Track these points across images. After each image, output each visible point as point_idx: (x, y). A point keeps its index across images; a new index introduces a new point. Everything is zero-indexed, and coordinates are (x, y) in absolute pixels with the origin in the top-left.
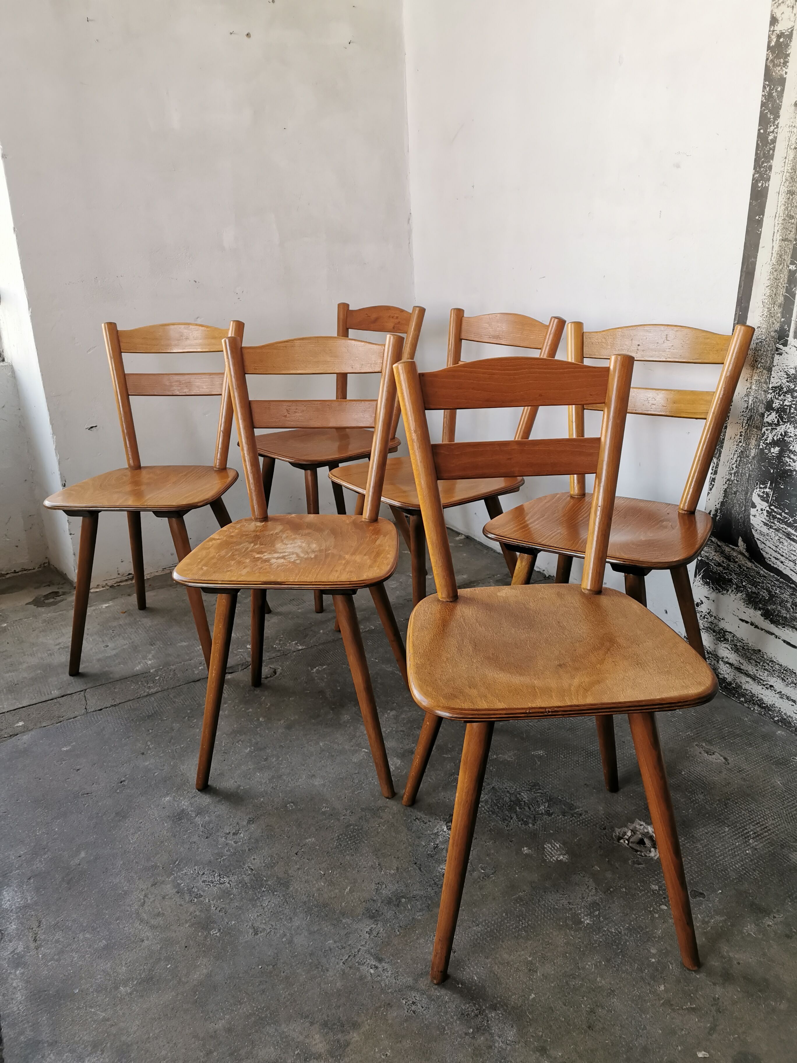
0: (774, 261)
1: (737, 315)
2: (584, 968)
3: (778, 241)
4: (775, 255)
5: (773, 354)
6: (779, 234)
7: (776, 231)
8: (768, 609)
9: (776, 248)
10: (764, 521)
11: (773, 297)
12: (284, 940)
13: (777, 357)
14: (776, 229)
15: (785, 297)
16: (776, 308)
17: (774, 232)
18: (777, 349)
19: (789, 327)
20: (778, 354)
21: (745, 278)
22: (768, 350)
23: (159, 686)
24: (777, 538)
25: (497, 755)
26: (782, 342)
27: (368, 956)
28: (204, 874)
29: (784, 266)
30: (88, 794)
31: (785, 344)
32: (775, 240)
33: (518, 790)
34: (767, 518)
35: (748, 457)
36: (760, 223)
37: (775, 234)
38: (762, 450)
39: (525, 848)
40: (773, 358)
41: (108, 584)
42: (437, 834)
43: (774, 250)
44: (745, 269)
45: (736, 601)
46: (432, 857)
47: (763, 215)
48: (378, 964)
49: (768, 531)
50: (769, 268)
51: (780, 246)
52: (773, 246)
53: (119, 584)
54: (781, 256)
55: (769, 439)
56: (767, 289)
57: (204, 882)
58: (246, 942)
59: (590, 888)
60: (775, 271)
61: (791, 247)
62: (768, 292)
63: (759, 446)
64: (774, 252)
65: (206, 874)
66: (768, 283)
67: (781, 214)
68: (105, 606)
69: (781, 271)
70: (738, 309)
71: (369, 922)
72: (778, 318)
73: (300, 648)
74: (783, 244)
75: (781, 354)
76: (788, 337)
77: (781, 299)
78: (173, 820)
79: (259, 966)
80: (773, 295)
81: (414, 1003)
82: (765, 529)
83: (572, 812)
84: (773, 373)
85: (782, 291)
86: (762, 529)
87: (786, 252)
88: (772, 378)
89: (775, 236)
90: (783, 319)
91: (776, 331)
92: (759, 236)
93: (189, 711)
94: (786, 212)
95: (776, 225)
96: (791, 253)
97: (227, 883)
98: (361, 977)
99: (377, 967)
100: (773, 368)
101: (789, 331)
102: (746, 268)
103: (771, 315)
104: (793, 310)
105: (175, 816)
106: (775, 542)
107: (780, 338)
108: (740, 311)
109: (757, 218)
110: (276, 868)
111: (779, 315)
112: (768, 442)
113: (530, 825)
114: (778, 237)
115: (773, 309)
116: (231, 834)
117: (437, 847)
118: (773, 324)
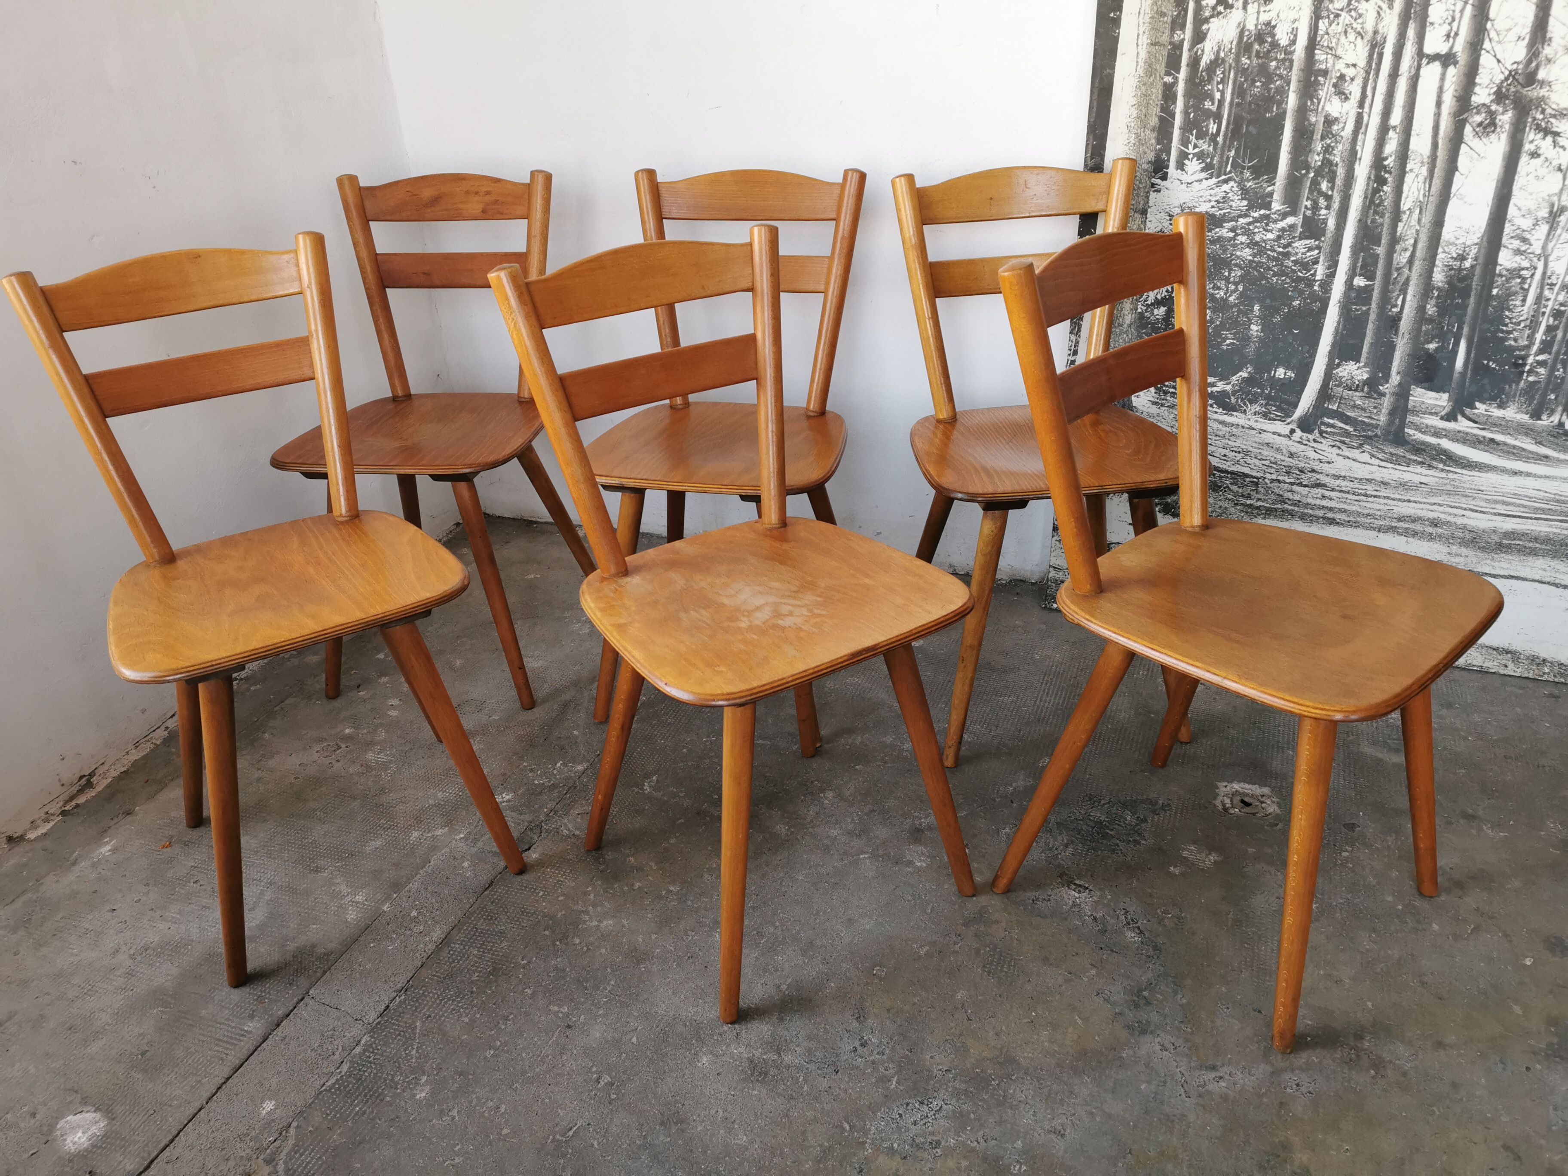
0: (1141, 71)
1: (1090, 146)
2: (1368, 950)
3: (1145, 46)
4: (1141, 64)
5: (1148, 192)
6: (1145, 36)
7: (1141, 33)
8: (1167, 502)
9: (1143, 55)
10: (1152, 399)
11: (1142, 119)
12: (1098, 1119)
13: (1153, 195)
14: (1142, 30)
15: (1161, 119)
16: (1148, 132)
17: (1138, 35)
18: (1153, 185)
19: (1169, 155)
20: (1154, 191)
21: (1098, 96)
22: (1139, 188)
23: (437, 923)
24: (1172, 416)
25: (1011, 785)
26: (1159, 175)
27: (1197, 1073)
28: (900, 1115)
29: (1155, 78)
30: (571, 1129)
31: (1164, 178)
32: (1140, 43)
33: (1083, 812)
34: (1157, 396)
35: (1122, 325)
36: (1117, 22)
37: (1140, 37)
38: (1141, 314)
39: (1172, 868)
40: (1148, 197)
41: (51, 811)
42: (1074, 905)
43: (1140, 57)
44: (1097, 85)
45: (1121, 504)
46: (1106, 931)
47: (1121, 12)
48: (1218, 1074)
49: (1158, 411)
50: (1133, 81)
51: (1149, 52)
52: (1138, 53)
53: (73, 803)
54: (1150, 66)
55: (1150, 299)
56: (1133, 109)
57: (915, 1123)
58: (1066, 1151)
59: (1273, 872)
60: (1144, 84)
61: (1165, 53)
62: (1134, 112)
63: (1137, 309)
64: (1139, 60)
65: (905, 1112)
66: (1134, 101)
67: (1148, 10)
68: (105, 850)
69: (1152, 84)
70: (1091, 137)
71: (1148, 1038)
72: (1152, 145)
73: (580, 768)
74: (1153, 49)
75: (1159, 191)
76: (1167, 167)
77: (1154, 121)
78: (758, 1080)
79: (1115, 1165)
80: (1143, 117)
81: (1298, 1085)
82: (1154, 410)
83: (1158, 807)
84: (1148, 215)
85: (1156, 111)
86: (1150, 410)
87: (1157, 60)
88: (1148, 223)
89: (1140, 40)
90: (1158, 147)
91: (1150, 162)
92: (1116, 40)
93: (547, 933)
94: (1155, 8)
95: (1141, 24)
96: (1165, 61)
97: (944, 1106)
98: (1221, 1097)
99: (1221, 1078)
100: (1149, 210)
101: (1168, 160)
102: (1100, 82)
103: (1140, 142)
104: (1172, 133)
105: (752, 1075)
106: (1170, 421)
107: (1156, 171)
108: (1094, 140)
109: (1112, 15)
110: (972, 1051)
111: (1153, 141)
112: (1149, 302)
113: (1143, 842)
114: (1145, 40)
115: (1143, 134)
116: (859, 1048)
117: (1095, 918)
118: (1145, 153)
